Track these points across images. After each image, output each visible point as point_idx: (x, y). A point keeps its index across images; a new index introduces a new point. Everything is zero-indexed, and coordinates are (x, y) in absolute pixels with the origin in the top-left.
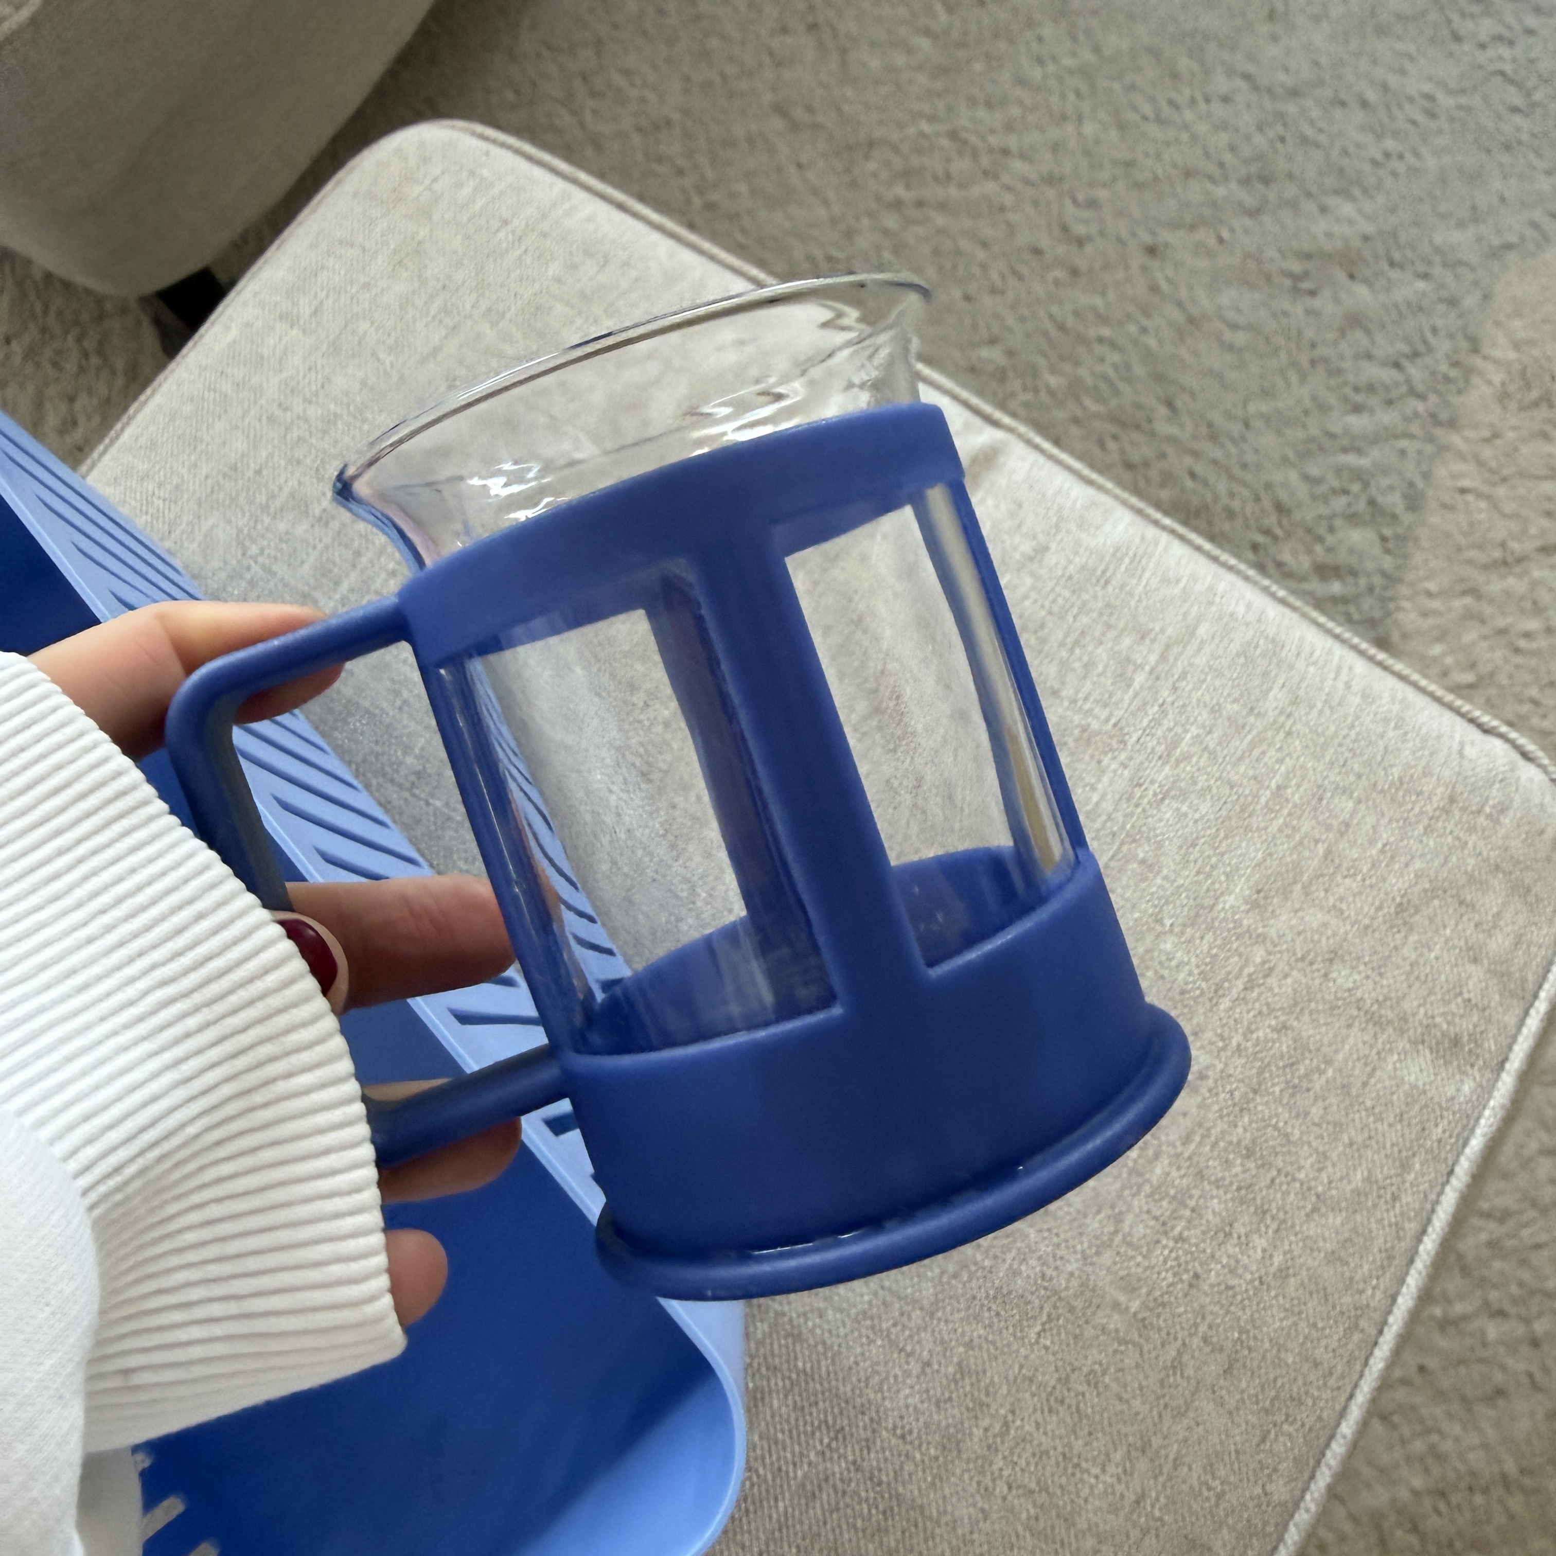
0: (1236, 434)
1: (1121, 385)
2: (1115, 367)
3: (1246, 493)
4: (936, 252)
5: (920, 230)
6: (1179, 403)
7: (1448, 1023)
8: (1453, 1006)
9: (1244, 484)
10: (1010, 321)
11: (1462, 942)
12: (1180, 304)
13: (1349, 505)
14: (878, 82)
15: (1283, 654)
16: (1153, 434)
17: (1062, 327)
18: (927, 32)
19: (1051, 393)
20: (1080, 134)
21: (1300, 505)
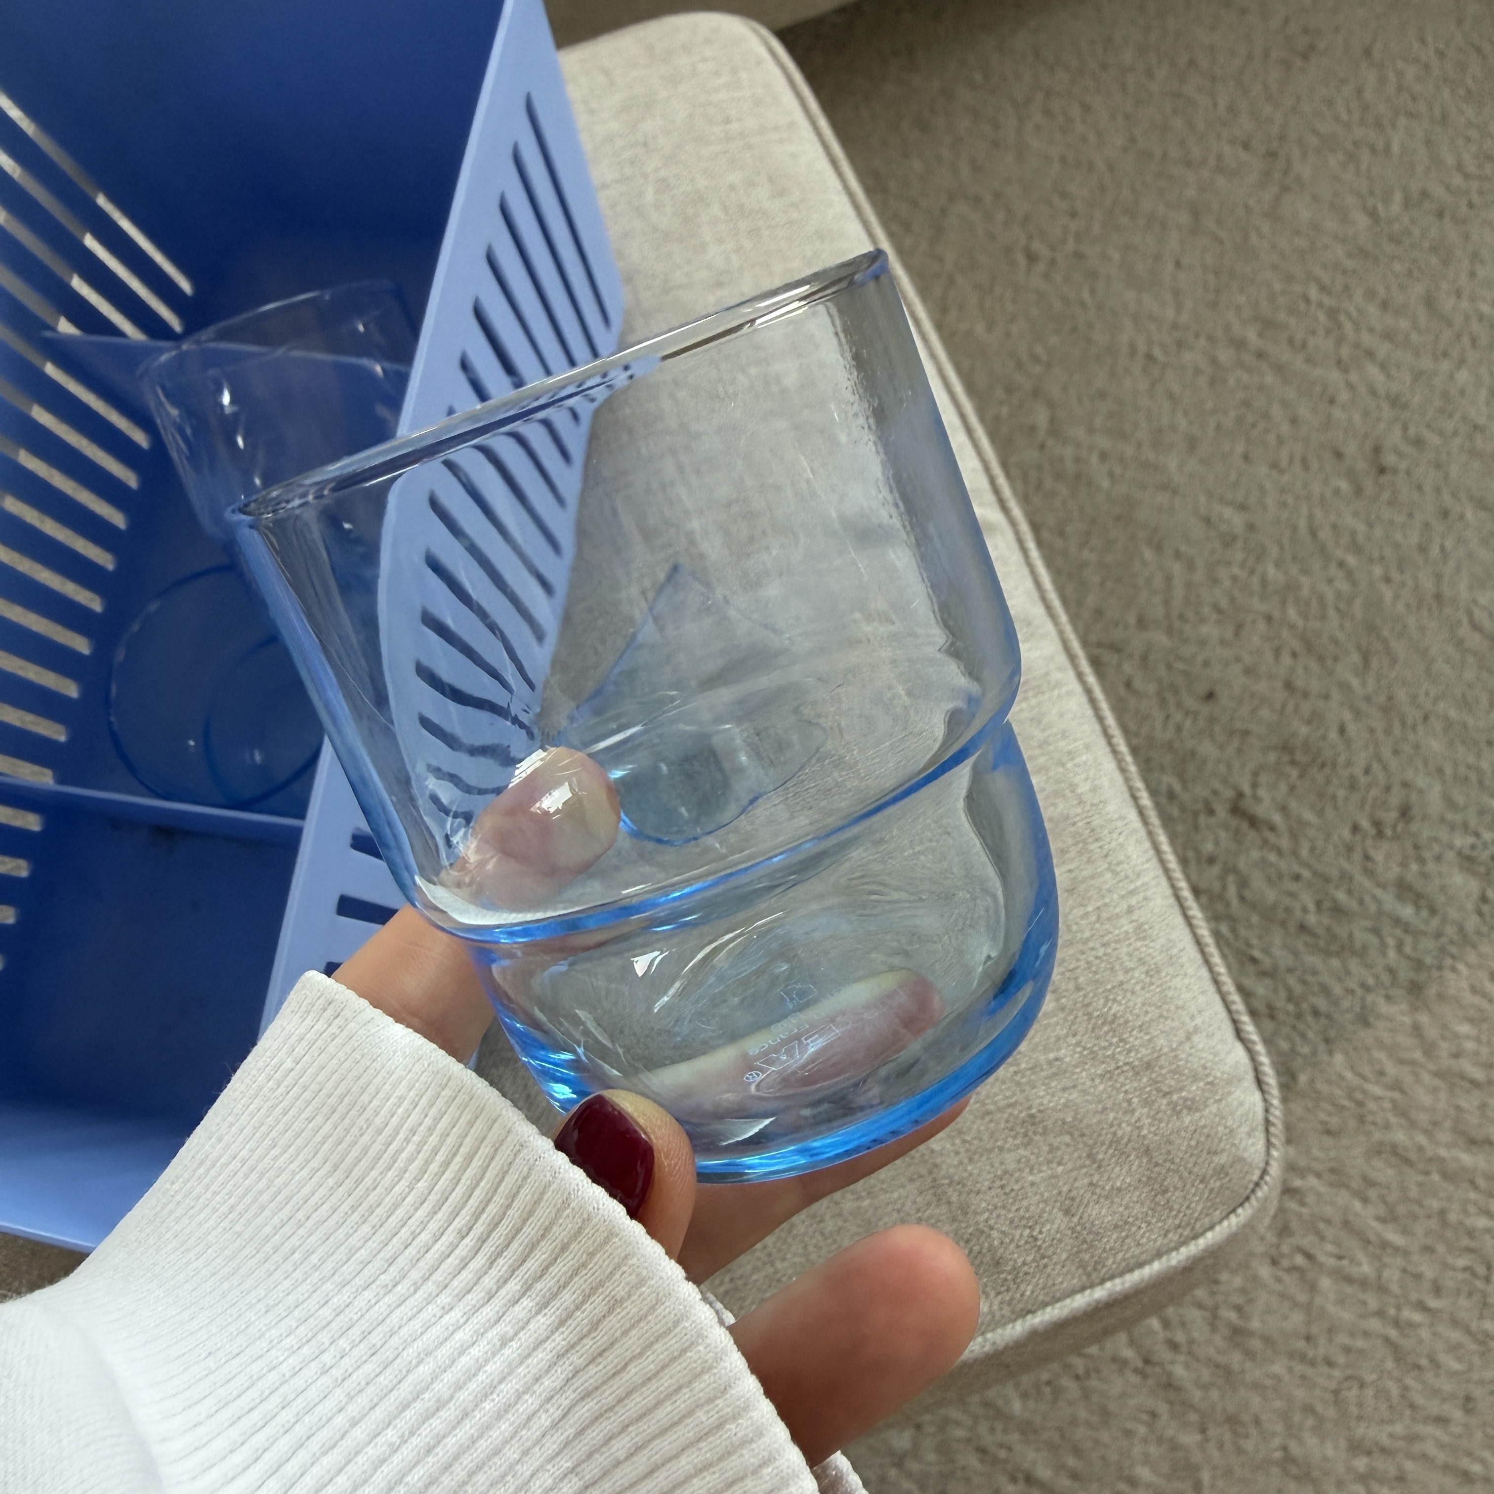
0: (1410, 722)
1: (1331, 613)
2: (1338, 595)
3: (1381, 776)
4: (1246, 404)
5: (1245, 377)
6: (1374, 663)
7: (1002, 1243)
8: (1018, 1232)
9: (1385, 768)
10: (1270, 501)
11: (1065, 1189)
12: (1439, 577)
13: (1473, 847)
14: (1298, 233)
15: (1092, 847)
16: (1331, 673)
17: (1313, 533)
18: (1373, 214)
19: (1264, 582)
20: (1451, 377)
21: (1424, 818)
